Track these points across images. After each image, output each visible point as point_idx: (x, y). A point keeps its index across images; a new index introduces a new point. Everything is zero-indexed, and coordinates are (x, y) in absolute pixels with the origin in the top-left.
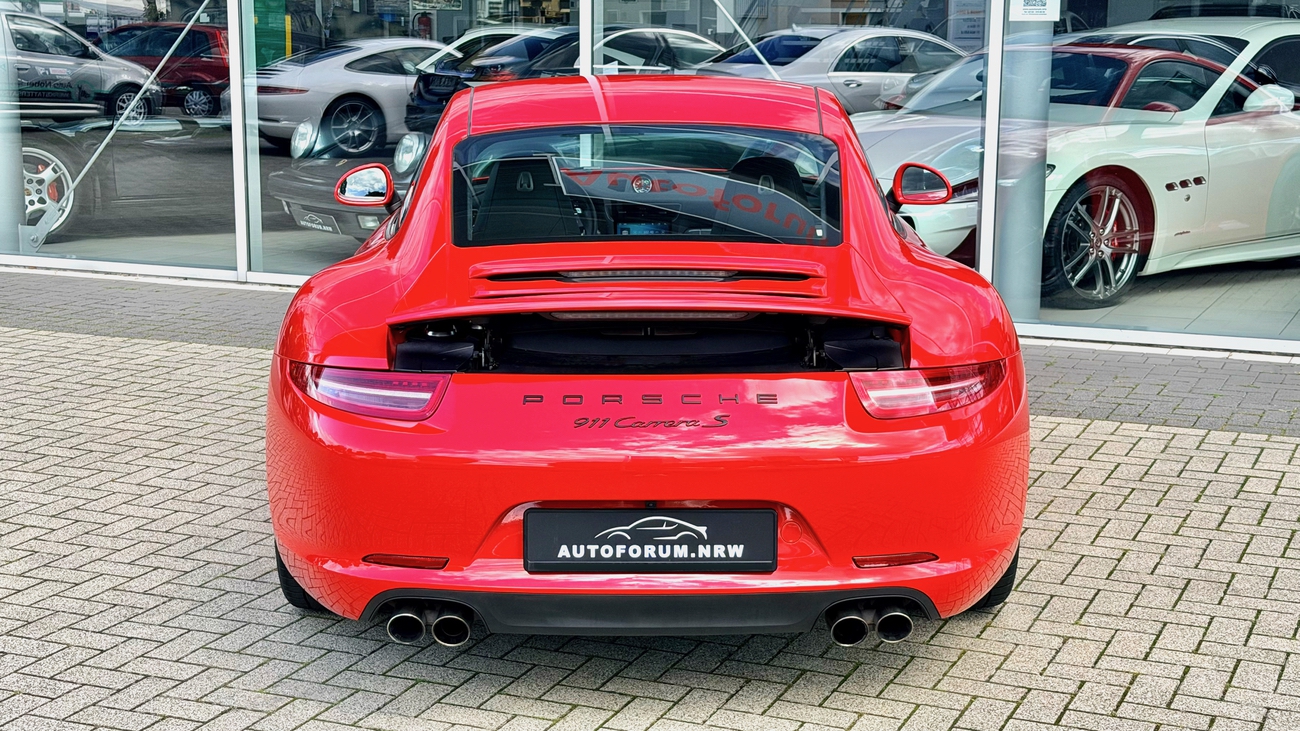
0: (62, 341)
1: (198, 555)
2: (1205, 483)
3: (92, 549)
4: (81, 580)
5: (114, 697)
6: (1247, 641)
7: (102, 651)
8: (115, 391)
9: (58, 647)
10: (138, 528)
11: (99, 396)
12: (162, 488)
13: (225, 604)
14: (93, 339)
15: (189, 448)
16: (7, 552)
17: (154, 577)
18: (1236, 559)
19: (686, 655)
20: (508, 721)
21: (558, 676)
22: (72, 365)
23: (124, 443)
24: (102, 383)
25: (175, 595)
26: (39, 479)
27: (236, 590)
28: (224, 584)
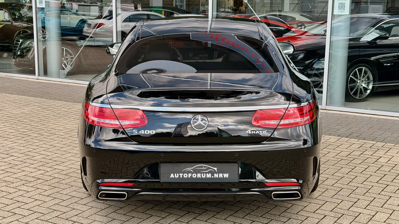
0: (56, 103)
1: (54, 167)
2: (366, 158)
3: (26, 163)
4: (17, 172)
5: (6, 207)
6: (349, 209)
7: (11, 193)
10: (43, 158)
11: (56, 119)
12: (56, 147)
13: (53, 181)
14: (64, 102)
15: (71, 135)
16: (3, 163)
17: (38, 172)
18: (361, 183)
19: (175, 203)
20: (112, 220)
21: (134, 207)
22: (54, 110)
23: (54, 133)
24: (59, 115)
25: (41, 178)
26: (24, 142)
27: (58, 177)
28: (56, 176)
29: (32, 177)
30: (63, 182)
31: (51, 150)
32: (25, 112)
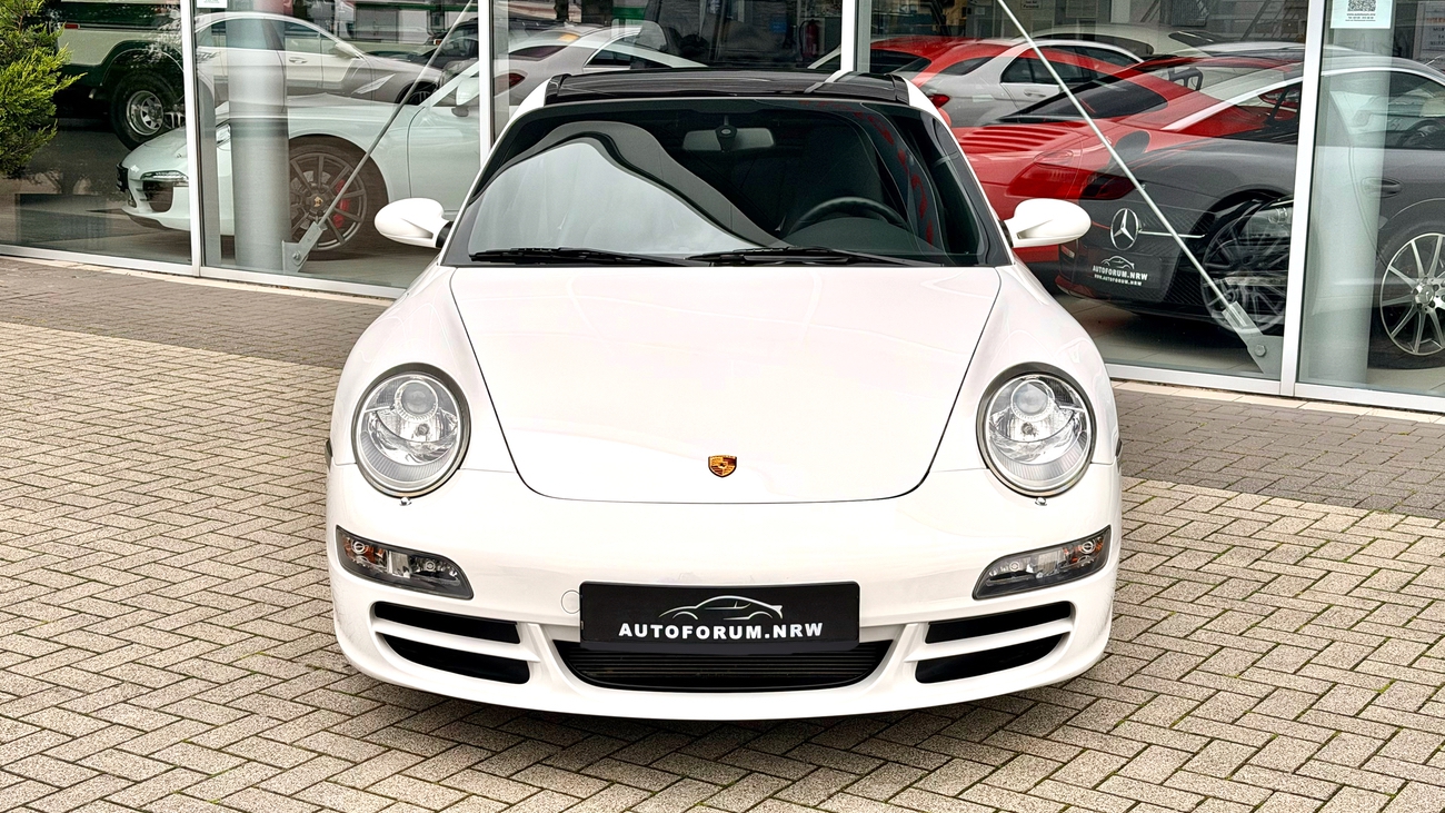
0: (263, 368)
1: (248, 627)
3: (141, 612)
4: (106, 648)
7: (74, 738)
8: (279, 428)
9: (31, 729)
10: (205, 589)
11: (261, 433)
12: (259, 543)
13: (242, 688)
14: (296, 366)
16: (51, 609)
17: (185, 651)
22: (255, 396)
23: (250, 489)
24: (274, 417)
25: (195, 674)
26: (138, 526)
27: (264, 671)
28: (256, 663)
29: (163, 669)
30: (281, 689)
31: (238, 556)
32: (147, 405)
